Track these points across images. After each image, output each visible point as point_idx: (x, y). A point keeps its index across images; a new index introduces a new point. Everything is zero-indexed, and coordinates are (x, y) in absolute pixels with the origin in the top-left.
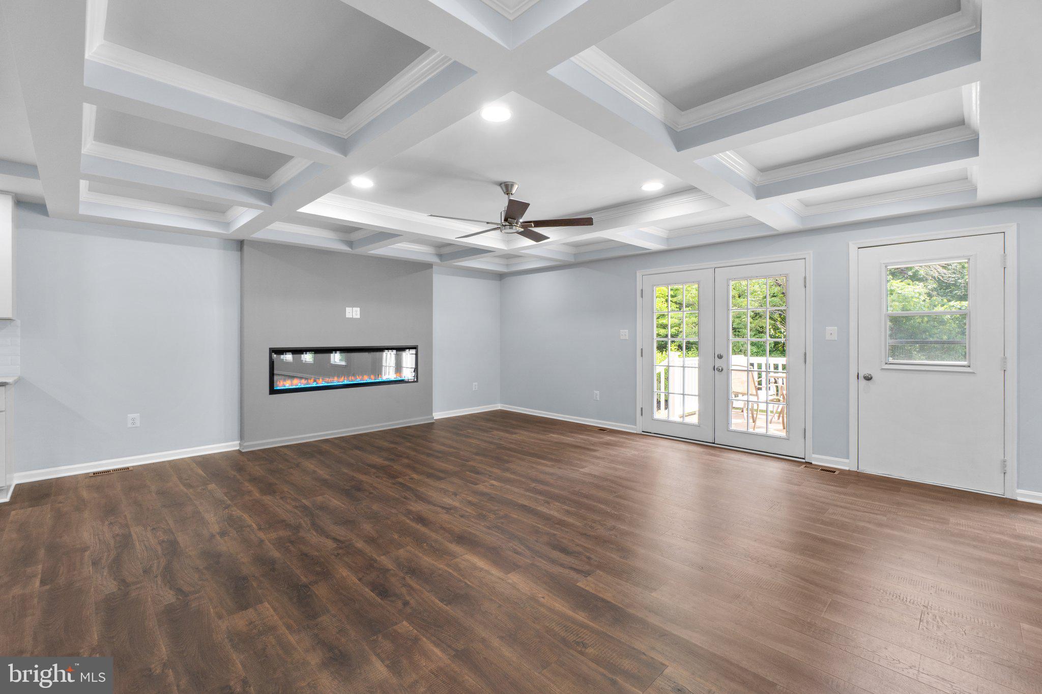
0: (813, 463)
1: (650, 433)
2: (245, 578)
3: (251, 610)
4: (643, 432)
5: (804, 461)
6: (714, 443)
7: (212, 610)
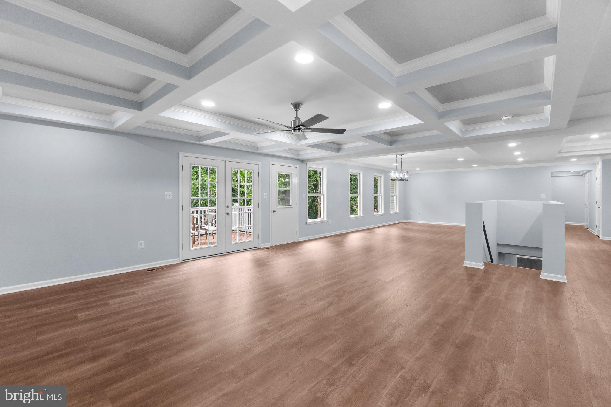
0: (262, 247)
1: (188, 259)
2: (458, 347)
3: (472, 334)
4: (183, 260)
5: (258, 248)
6: (225, 253)
7: (486, 346)
